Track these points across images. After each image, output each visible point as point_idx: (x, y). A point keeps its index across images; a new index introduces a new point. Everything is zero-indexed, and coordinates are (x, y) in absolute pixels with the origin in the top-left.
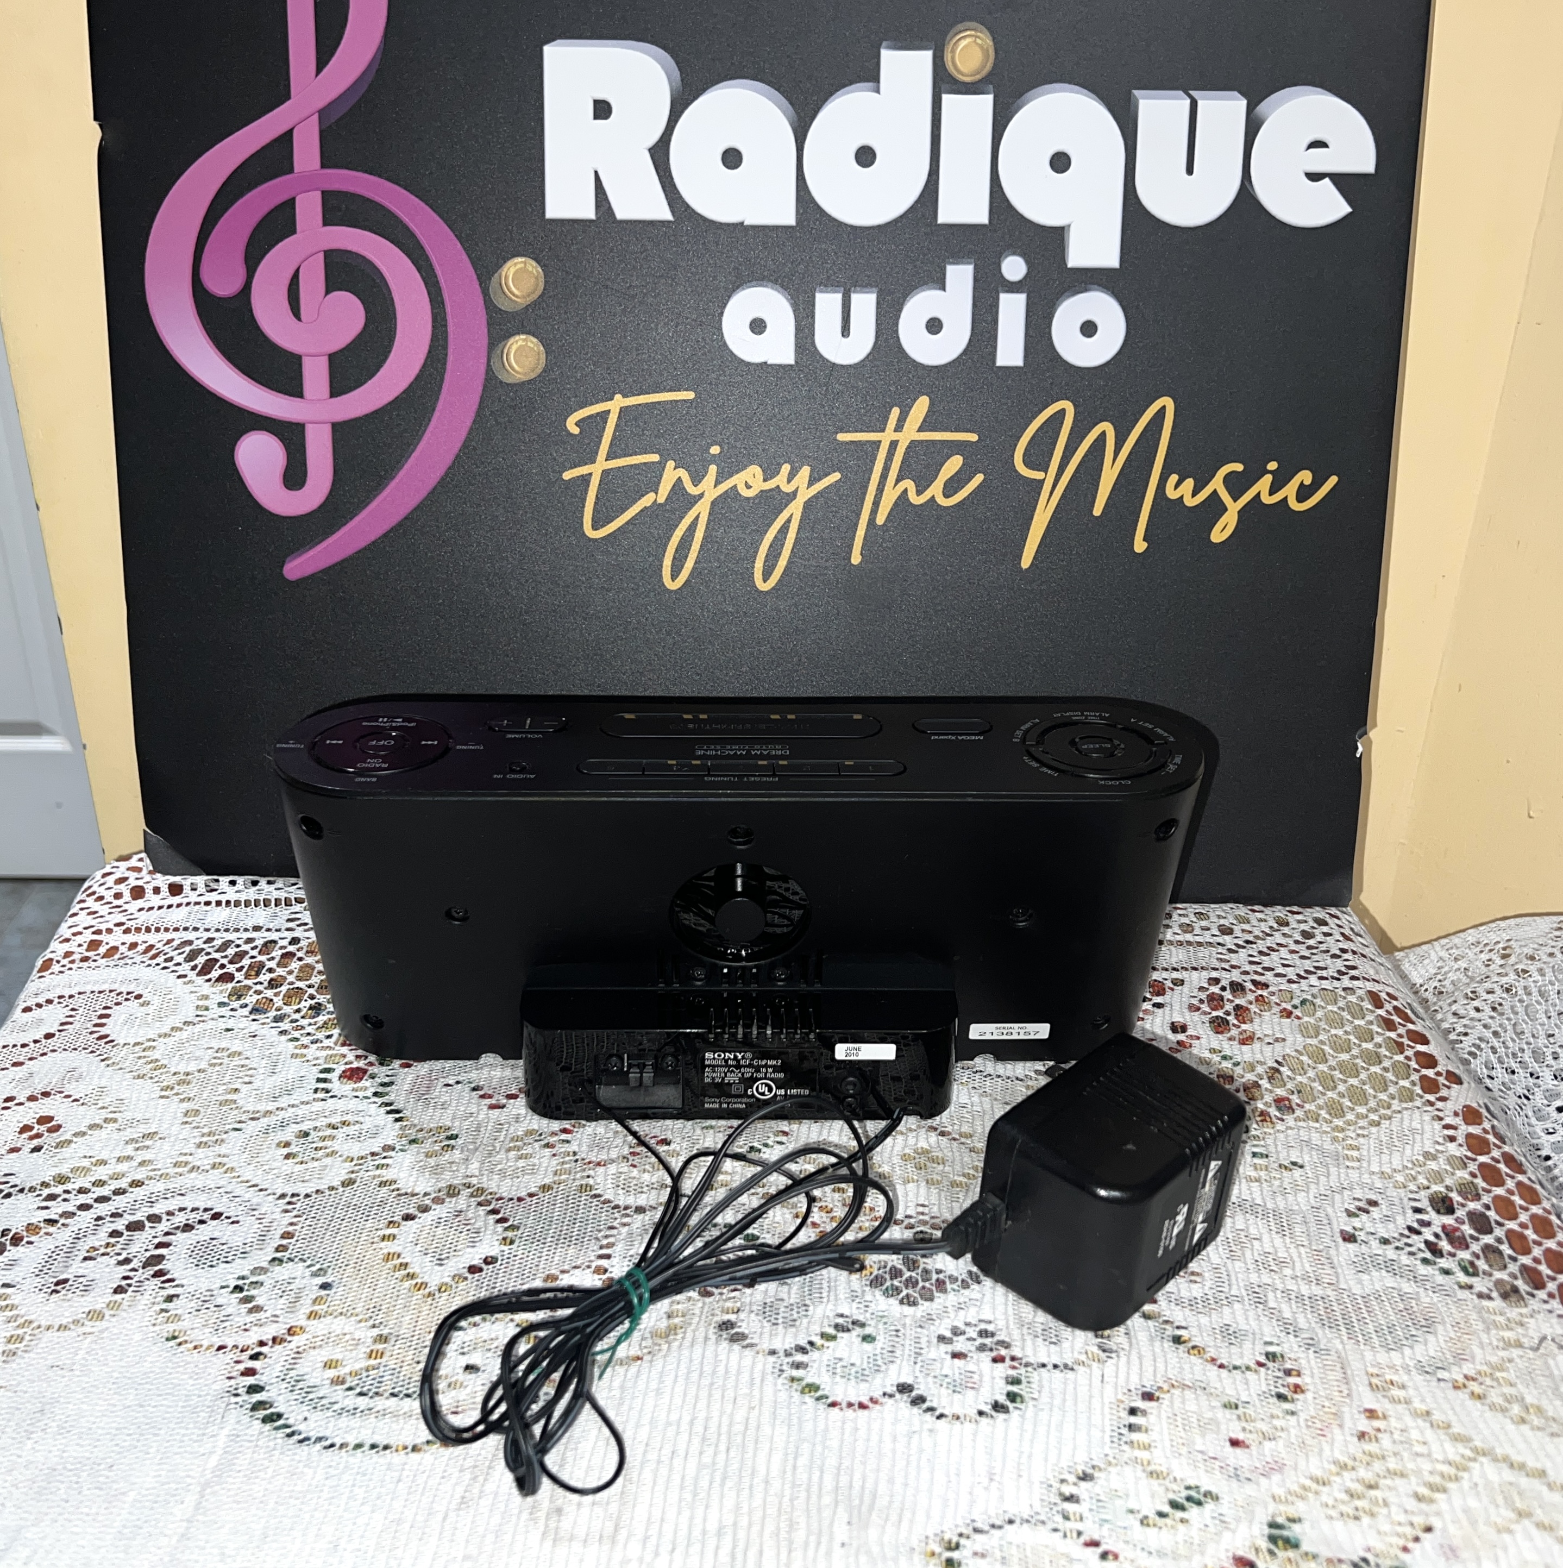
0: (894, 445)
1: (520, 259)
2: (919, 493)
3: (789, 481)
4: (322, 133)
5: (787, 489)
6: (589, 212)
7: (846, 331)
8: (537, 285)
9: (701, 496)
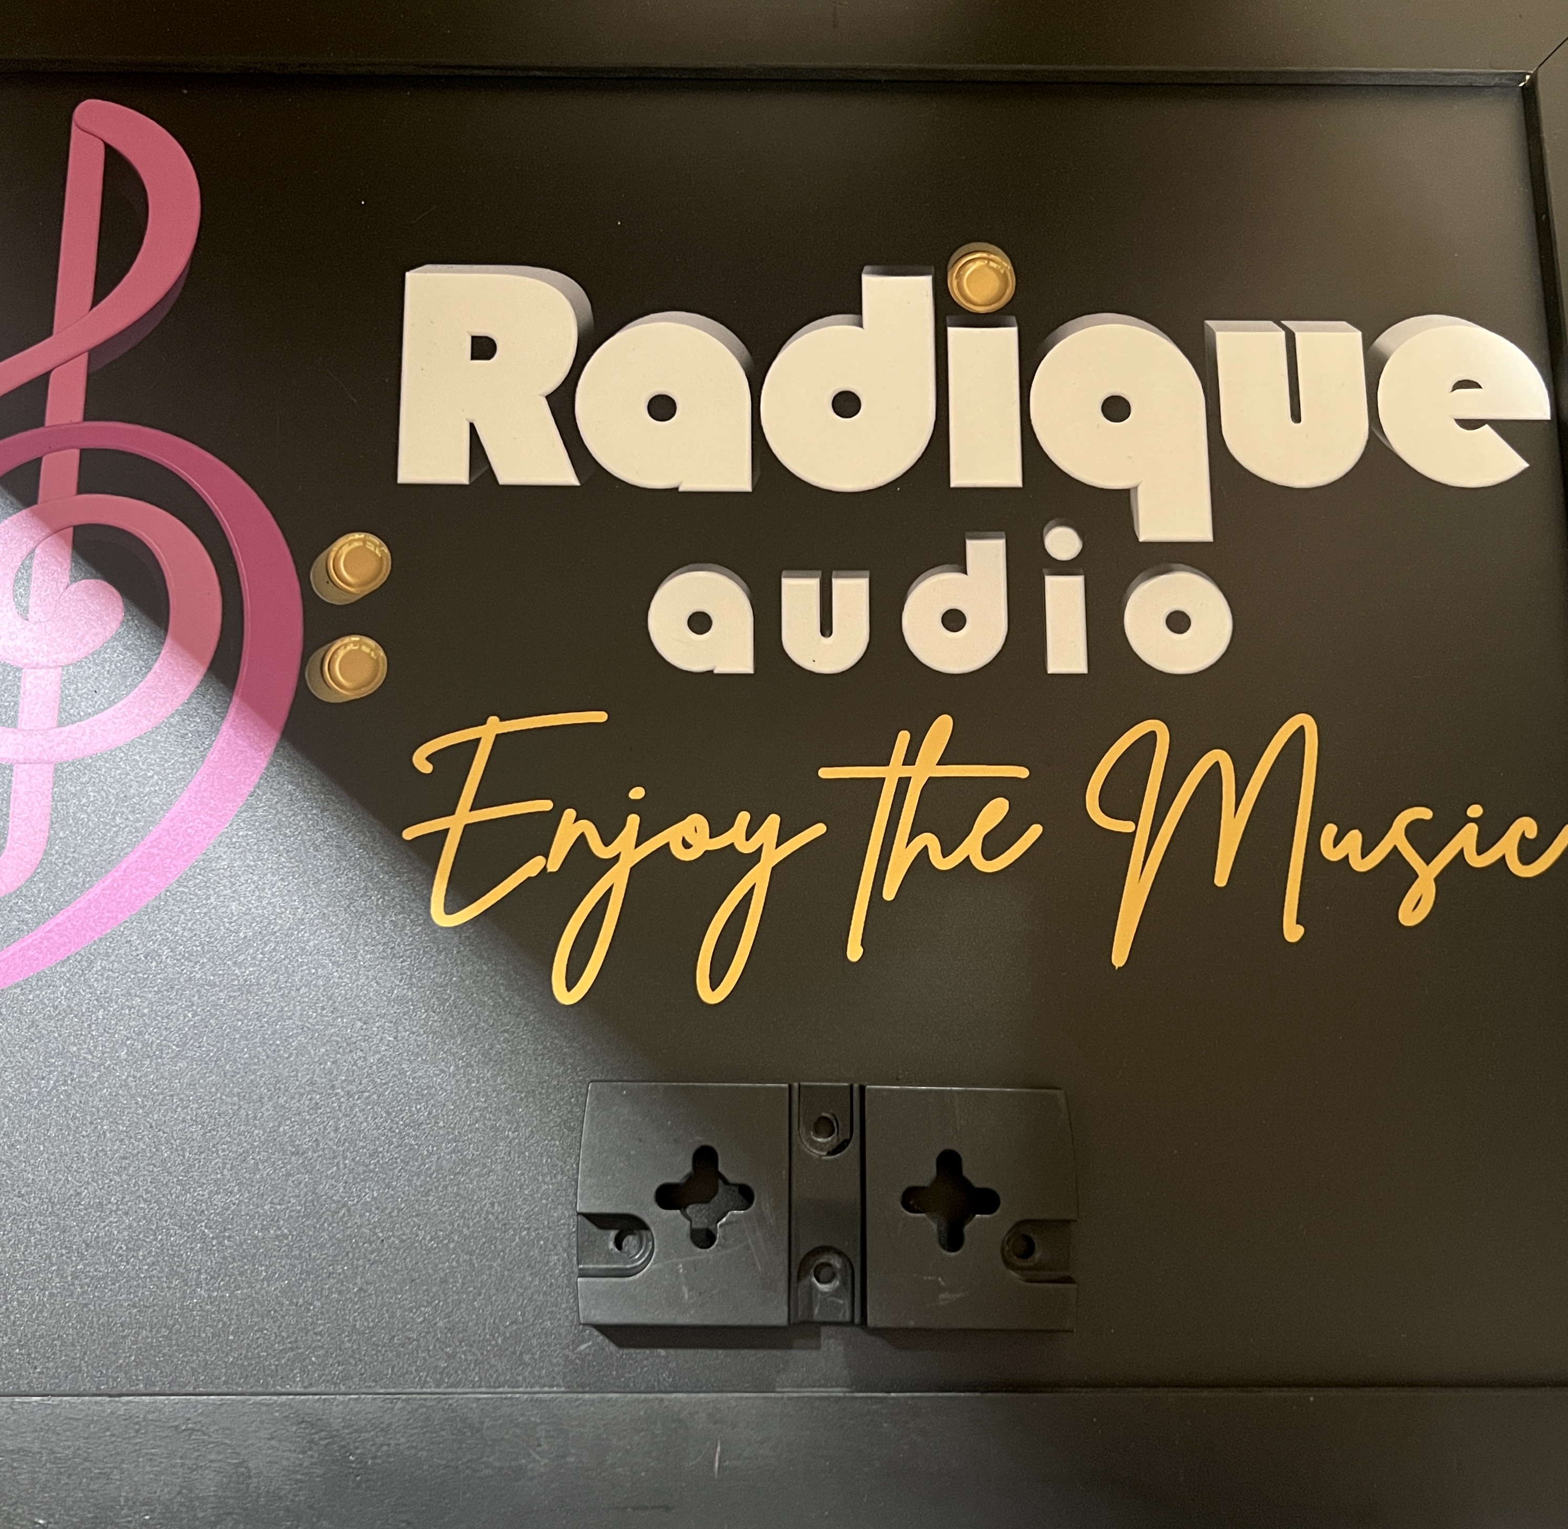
0: (903, 784)
1: (357, 536)
2: (945, 853)
3: (747, 839)
4: (90, 377)
5: (746, 848)
6: (459, 474)
7: (826, 628)
8: (381, 570)
9: (616, 859)
